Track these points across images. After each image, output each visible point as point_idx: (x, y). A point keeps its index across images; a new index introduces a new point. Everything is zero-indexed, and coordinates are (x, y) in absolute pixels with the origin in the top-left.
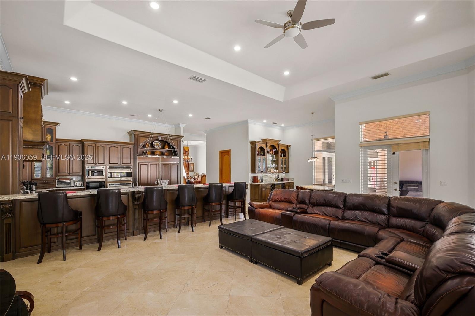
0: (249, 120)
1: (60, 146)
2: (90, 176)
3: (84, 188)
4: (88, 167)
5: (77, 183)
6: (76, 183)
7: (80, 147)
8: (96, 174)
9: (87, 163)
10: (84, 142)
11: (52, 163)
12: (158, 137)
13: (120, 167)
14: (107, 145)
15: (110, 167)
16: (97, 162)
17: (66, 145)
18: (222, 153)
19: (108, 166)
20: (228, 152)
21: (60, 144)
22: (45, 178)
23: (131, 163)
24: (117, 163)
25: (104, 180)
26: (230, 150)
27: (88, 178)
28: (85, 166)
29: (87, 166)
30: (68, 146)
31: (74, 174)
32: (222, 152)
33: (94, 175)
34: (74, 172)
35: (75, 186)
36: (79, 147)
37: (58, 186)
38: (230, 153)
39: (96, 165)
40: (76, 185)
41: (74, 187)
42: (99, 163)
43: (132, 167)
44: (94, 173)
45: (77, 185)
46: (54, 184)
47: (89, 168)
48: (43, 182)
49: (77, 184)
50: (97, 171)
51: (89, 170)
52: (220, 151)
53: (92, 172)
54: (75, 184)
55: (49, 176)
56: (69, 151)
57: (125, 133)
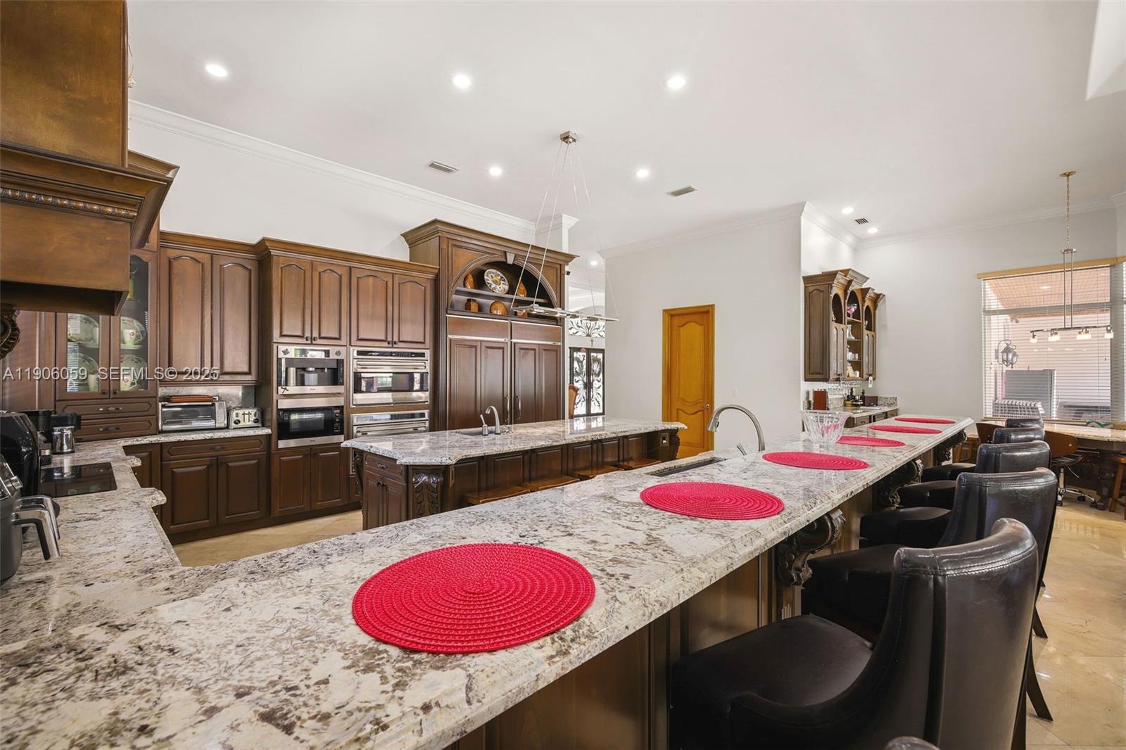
0: (808, 203)
1: (175, 263)
2: (293, 389)
3: (270, 435)
4: (286, 352)
5: (241, 412)
6: (237, 416)
7: (250, 270)
8: (312, 378)
9: (282, 335)
10: (273, 252)
11: (144, 333)
12: (505, 252)
13: (391, 354)
14: (350, 268)
15: (359, 353)
16: (315, 334)
17: (199, 262)
18: (672, 316)
19: (352, 348)
20: (704, 315)
21: (172, 253)
22: (115, 393)
23: (428, 341)
24: (383, 338)
25: (340, 401)
26: (713, 306)
27: (286, 392)
28: (275, 346)
29: (282, 348)
30: (208, 266)
31: (227, 378)
32: (673, 313)
33: (306, 383)
34: (228, 368)
35: (233, 425)
36: (247, 273)
37: (166, 428)
38: (713, 316)
39: (312, 344)
40: (237, 422)
41: (227, 427)
42: (322, 335)
43: (428, 354)
44: (306, 375)
45: (239, 421)
46: (152, 418)
47: (288, 356)
48: (107, 412)
49: (241, 418)
50: (316, 368)
51: (290, 362)
52: (665, 311)
53: (297, 369)
54: (234, 417)
55: (129, 384)
56: (208, 284)
57: (397, 235)
